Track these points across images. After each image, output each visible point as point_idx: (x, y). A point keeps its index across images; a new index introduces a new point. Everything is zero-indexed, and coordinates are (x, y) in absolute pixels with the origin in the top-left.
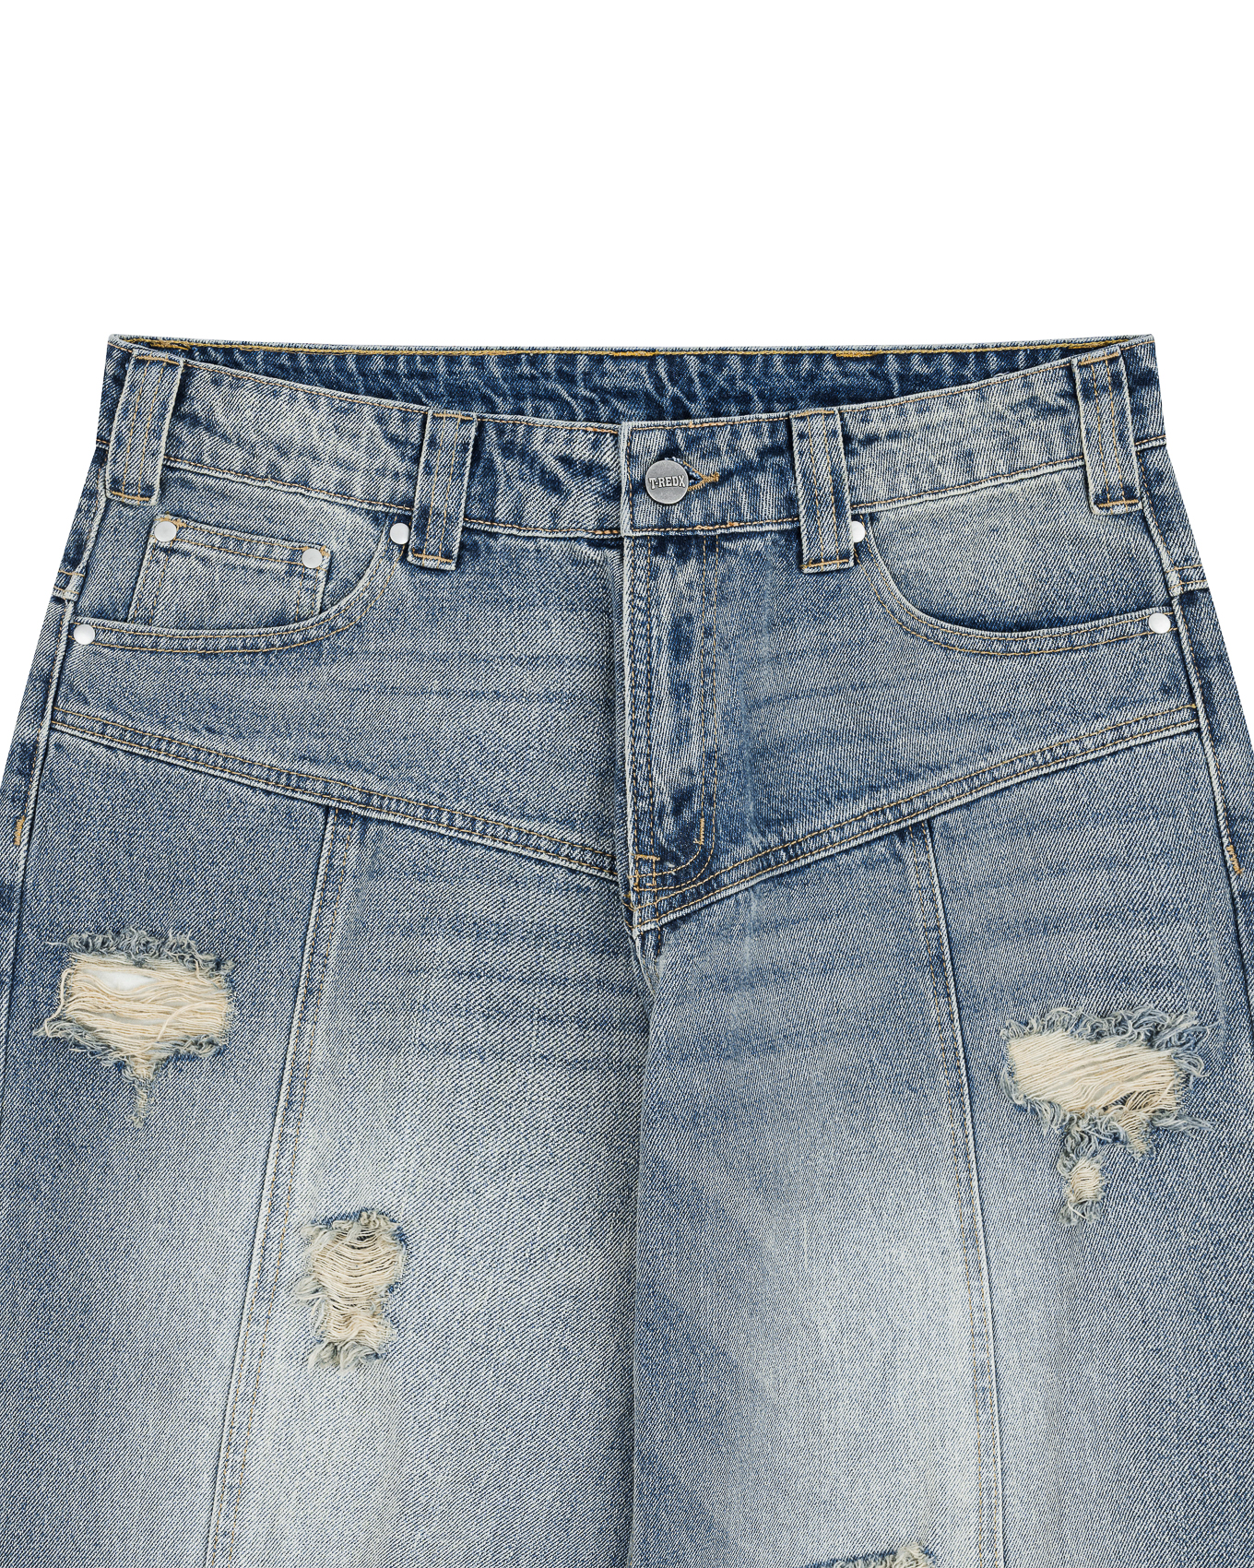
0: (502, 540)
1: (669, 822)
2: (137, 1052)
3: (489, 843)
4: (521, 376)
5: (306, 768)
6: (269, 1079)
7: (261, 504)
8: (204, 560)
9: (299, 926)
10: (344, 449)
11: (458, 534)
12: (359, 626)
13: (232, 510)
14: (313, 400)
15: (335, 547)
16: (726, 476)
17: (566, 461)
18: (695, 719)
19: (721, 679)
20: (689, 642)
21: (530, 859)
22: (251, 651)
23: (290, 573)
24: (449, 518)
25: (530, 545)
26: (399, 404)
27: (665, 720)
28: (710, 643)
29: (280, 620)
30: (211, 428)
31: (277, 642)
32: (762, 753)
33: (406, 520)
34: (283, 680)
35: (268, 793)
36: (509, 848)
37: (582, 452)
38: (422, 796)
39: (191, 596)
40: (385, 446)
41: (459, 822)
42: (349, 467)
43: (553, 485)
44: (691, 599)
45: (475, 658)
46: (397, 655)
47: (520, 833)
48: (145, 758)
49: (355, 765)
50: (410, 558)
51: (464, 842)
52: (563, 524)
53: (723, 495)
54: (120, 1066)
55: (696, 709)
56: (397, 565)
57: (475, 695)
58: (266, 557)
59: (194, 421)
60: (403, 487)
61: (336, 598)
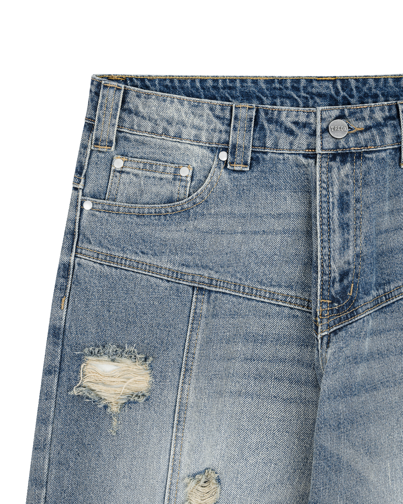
0: (269, 155)
1: (337, 286)
2: (113, 400)
3: (258, 299)
4: (275, 88)
5: (185, 270)
6: (169, 410)
7: (160, 147)
8: (136, 175)
9: (182, 340)
10: (197, 121)
11: (250, 153)
12: (206, 201)
13: (147, 150)
14: (181, 102)
15: (195, 165)
16: (368, 129)
17: (296, 123)
18: (352, 239)
19: (364, 222)
20: (348, 205)
21: (274, 304)
22: (159, 215)
23: (174, 179)
24: (245, 147)
25: (281, 157)
26: (220, 102)
27: (337, 239)
28: (358, 205)
29: (170, 201)
30: (137, 114)
31: (170, 210)
32: (381, 254)
33: (226, 150)
34: (173, 227)
35: (168, 281)
36: (266, 300)
37: (302, 119)
38: (233, 279)
39: (131, 190)
40: (215, 120)
41: (247, 291)
42: (199, 129)
43: (290, 132)
44: (348, 184)
45: (256, 216)
46: (224, 215)
47: (270, 293)
48: (116, 268)
49: (205, 267)
50: (228, 167)
51: (249, 299)
52: (295, 147)
53: (367, 135)
54: (106, 407)
55: (352, 234)
56: (223, 170)
57: (255, 233)
58: (164, 172)
59: (130, 112)
60: (224, 136)
61: (196, 189)
